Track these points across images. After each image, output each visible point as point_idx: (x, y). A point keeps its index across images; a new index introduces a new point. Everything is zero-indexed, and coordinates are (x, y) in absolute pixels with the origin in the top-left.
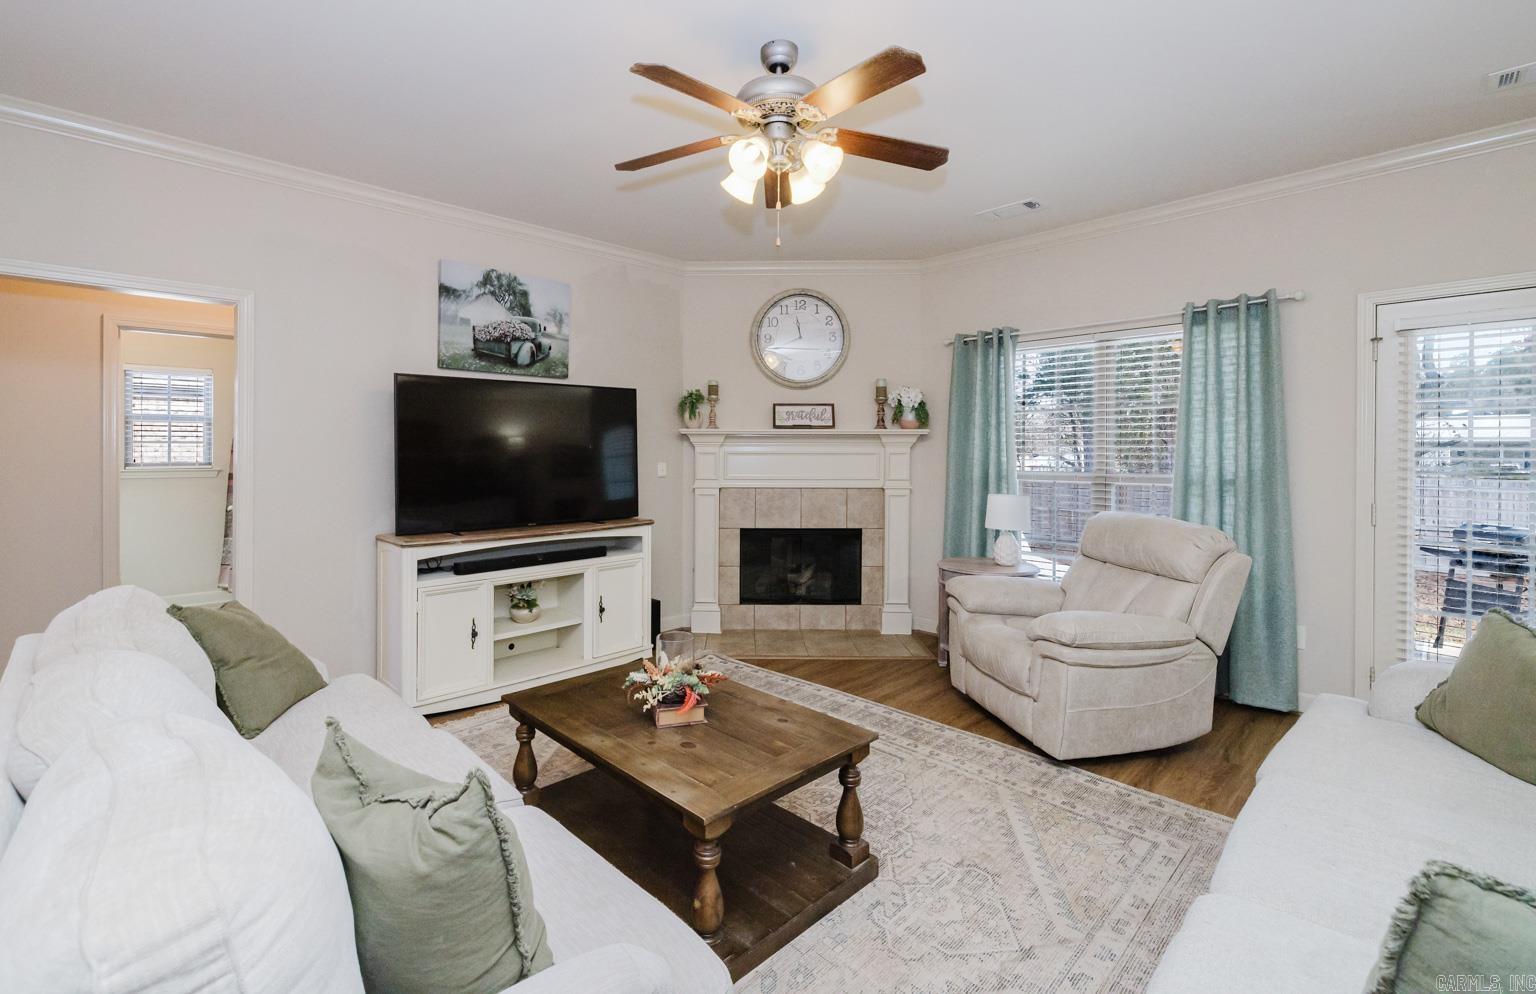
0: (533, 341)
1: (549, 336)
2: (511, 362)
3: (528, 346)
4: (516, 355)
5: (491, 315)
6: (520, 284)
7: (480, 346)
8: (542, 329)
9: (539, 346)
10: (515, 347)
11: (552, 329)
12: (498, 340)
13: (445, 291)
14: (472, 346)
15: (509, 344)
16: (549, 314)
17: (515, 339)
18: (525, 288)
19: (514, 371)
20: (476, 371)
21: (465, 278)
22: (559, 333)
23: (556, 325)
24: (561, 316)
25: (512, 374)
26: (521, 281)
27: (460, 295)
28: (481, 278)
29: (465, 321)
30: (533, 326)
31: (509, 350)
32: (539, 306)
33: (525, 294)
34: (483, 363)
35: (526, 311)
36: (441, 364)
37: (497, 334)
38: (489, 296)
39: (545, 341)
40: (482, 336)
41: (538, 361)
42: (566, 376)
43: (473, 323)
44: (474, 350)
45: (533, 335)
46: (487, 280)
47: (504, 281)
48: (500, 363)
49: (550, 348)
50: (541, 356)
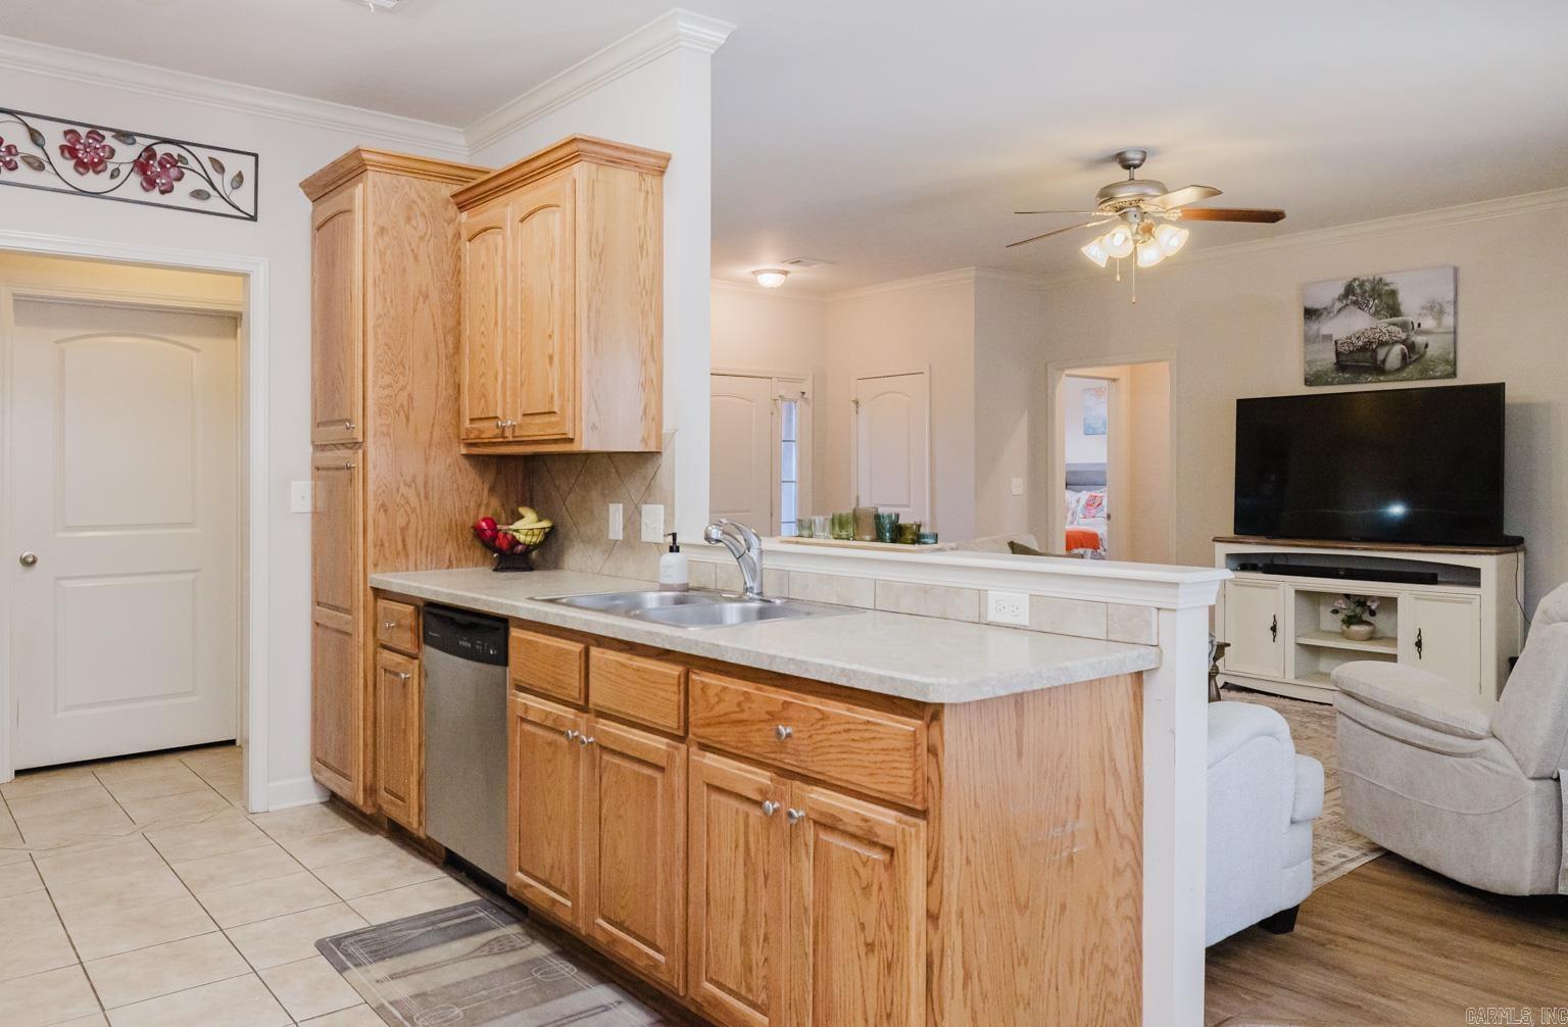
0: (1403, 342)
1: (1427, 332)
2: (1379, 370)
3: (1398, 349)
4: (1384, 361)
5: (1355, 324)
6: (1387, 285)
7: (1342, 358)
8: (1416, 326)
9: (1411, 347)
10: (1381, 354)
11: (1428, 323)
12: (1363, 349)
13: (1310, 314)
14: (1333, 359)
15: (1374, 351)
16: (1424, 308)
17: (1382, 344)
18: (1392, 287)
19: (1382, 378)
20: (1339, 383)
21: (1327, 294)
22: (1439, 325)
23: (1434, 318)
24: (1441, 306)
25: (1380, 381)
26: (1388, 281)
27: (1321, 314)
28: (1341, 290)
29: (1328, 337)
30: (1404, 326)
31: (1374, 358)
32: (1410, 304)
33: (1393, 293)
34: (1347, 375)
35: (1394, 310)
36: (1308, 382)
37: (1360, 343)
38: (1352, 307)
39: (1419, 340)
40: (1345, 349)
41: (1410, 364)
42: (1454, 375)
43: (1335, 338)
44: (1338, 363)
45: (1403, 336)
46: (1349, 290)
47: (1368, 287)
48: (1365, 372)
49: (1427, 346)
50: (1415, 357)
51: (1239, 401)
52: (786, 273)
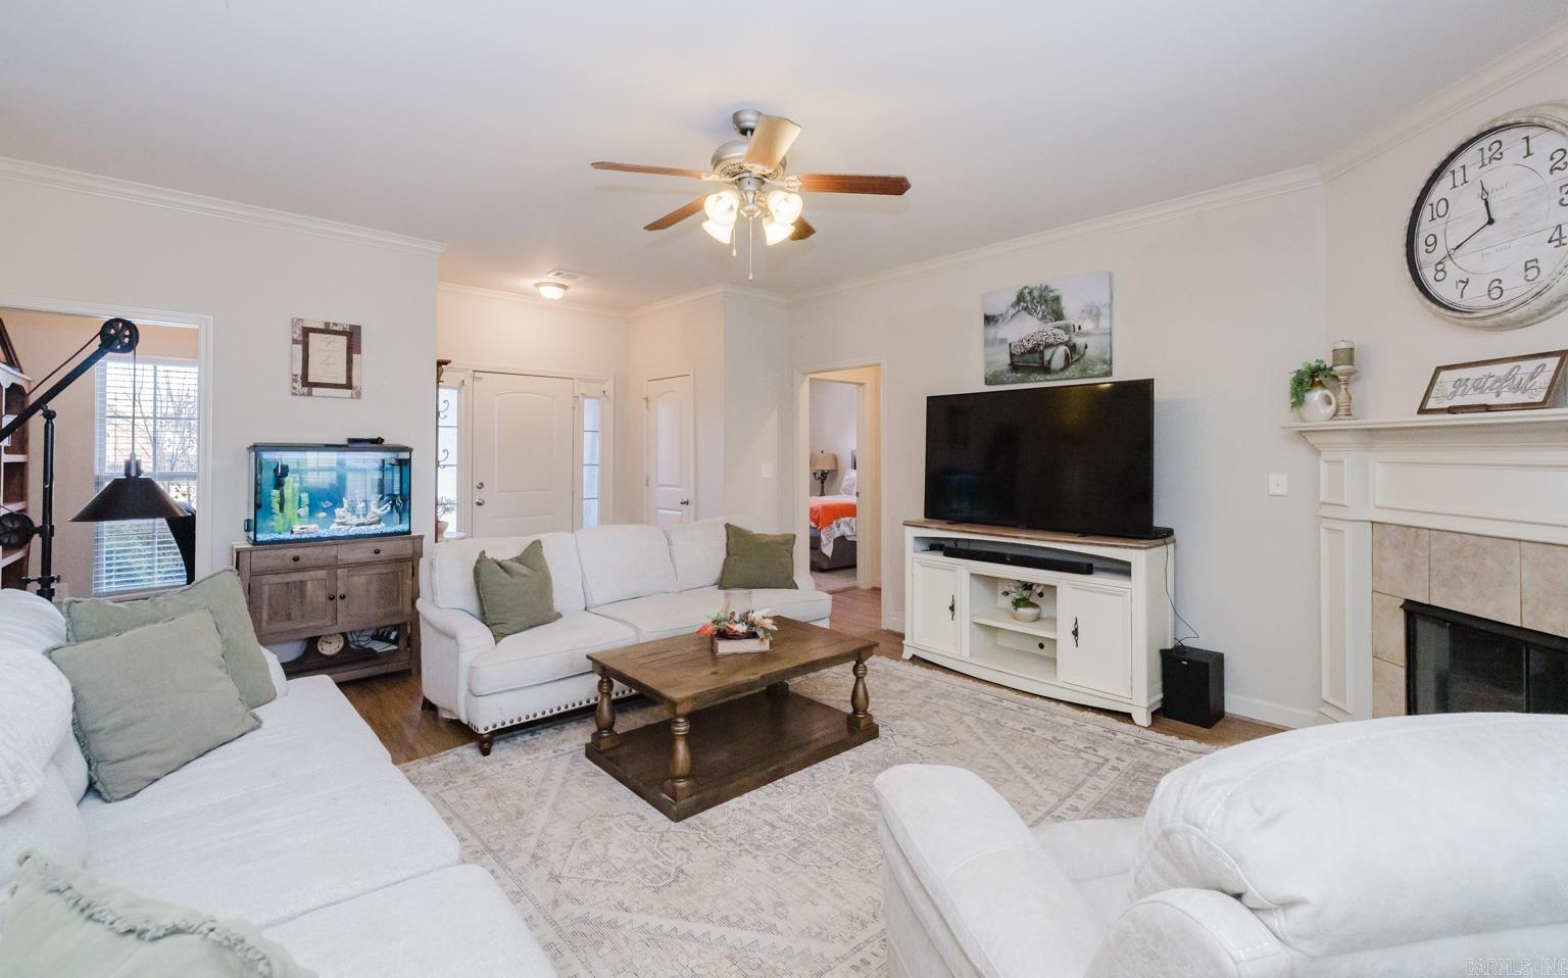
0: (1066, 344)
1: (1086, 334)
2: (1045, 369)
3: (1061, 350)
4: (1049, 362)
5: (1025, 329)
6: (1052, 291)
7: (1016, 359)
8: (1077, 328)
9: (1073, 348)
10: (1048, 354)
11: (1087, 326)
12: (1032, 351)
13: (989, 320)
14: (1009, 361)
15: (1042, 352)
16: (1083, 311)
17: (1048, 346)
18: (1057, 293)
19: (1048, 377)
20: (1013, 383)
21: (1002, 303)
22: (1097, 326)
23: (1092, 321)
24: (1098, 308)
25: (1046, 380)
26: (1053, 287)
27: (997, 321)
28: (1014, 299)
29: (1003, 341)
30: (1066, 329)
31: (1042, 358)
32: (1071, 308)
33: (1057, 299)
34: (1019, 375)
35: (1058, 315)
36: (988, 382)
37: (1030, 346)
38: (1023, 312)
39: (1079, 341)
40: (1017, 351)
41: (1073, 363)
42: (1109, 373)
43: (1009, 342)
44: (1012, 364)
45: (1066, 338)
46: (1020, 298)
47: (1036, 294)
48: (1033, 372)
49: (1086, 347)
50: (1076, 357)
51: (928, 398)
52: (565, 287)
